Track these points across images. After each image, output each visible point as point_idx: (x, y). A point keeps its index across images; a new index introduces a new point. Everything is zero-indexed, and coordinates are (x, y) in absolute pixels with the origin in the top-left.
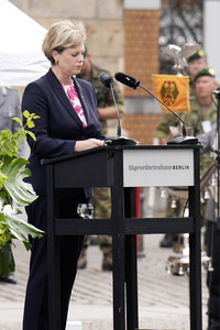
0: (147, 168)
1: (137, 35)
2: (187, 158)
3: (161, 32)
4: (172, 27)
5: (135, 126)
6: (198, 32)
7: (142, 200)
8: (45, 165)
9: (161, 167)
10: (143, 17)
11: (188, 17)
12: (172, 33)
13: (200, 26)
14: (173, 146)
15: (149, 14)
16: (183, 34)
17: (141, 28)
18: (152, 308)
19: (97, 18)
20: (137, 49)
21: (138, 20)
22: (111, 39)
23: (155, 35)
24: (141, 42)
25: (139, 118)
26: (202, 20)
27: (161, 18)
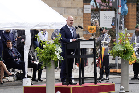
0: (85, 44)
1: (86, 18)
2: (93, 42)
3: (91, 18)
4: (93, 17)
5: (86, 37)
6: (98, 17)
7: (87, 51)
8: (65, 44)
9: (88, 44)
10: (87, 15)
11: (96, 15)
12: (93, 18)
13: (99, 16)
14: (90, 40)
15: (88, 14)
16: (96, 18)
17: (87, 17)
18: (89, 73)
19: (78, 15)
20: (86, 21)
21: (86, 15)
22: (81, 19)
23: (90, 18)
24: (87, 20)
25: (87, 35)
26: (99, 15)
27: (91, 15)
